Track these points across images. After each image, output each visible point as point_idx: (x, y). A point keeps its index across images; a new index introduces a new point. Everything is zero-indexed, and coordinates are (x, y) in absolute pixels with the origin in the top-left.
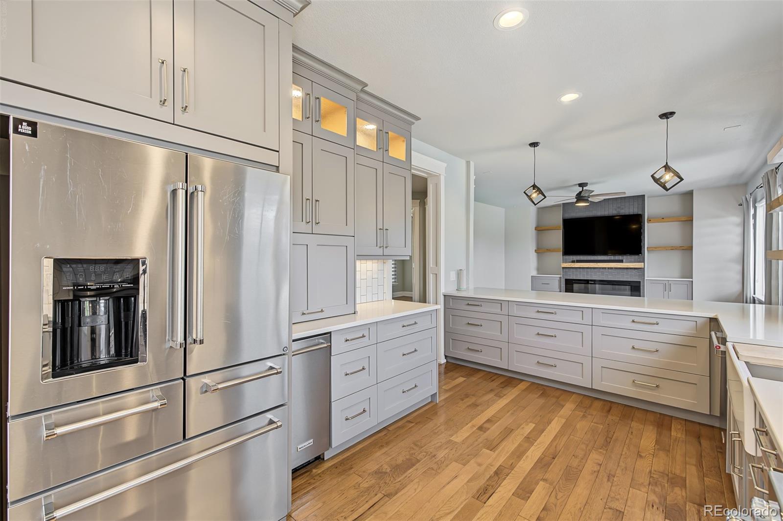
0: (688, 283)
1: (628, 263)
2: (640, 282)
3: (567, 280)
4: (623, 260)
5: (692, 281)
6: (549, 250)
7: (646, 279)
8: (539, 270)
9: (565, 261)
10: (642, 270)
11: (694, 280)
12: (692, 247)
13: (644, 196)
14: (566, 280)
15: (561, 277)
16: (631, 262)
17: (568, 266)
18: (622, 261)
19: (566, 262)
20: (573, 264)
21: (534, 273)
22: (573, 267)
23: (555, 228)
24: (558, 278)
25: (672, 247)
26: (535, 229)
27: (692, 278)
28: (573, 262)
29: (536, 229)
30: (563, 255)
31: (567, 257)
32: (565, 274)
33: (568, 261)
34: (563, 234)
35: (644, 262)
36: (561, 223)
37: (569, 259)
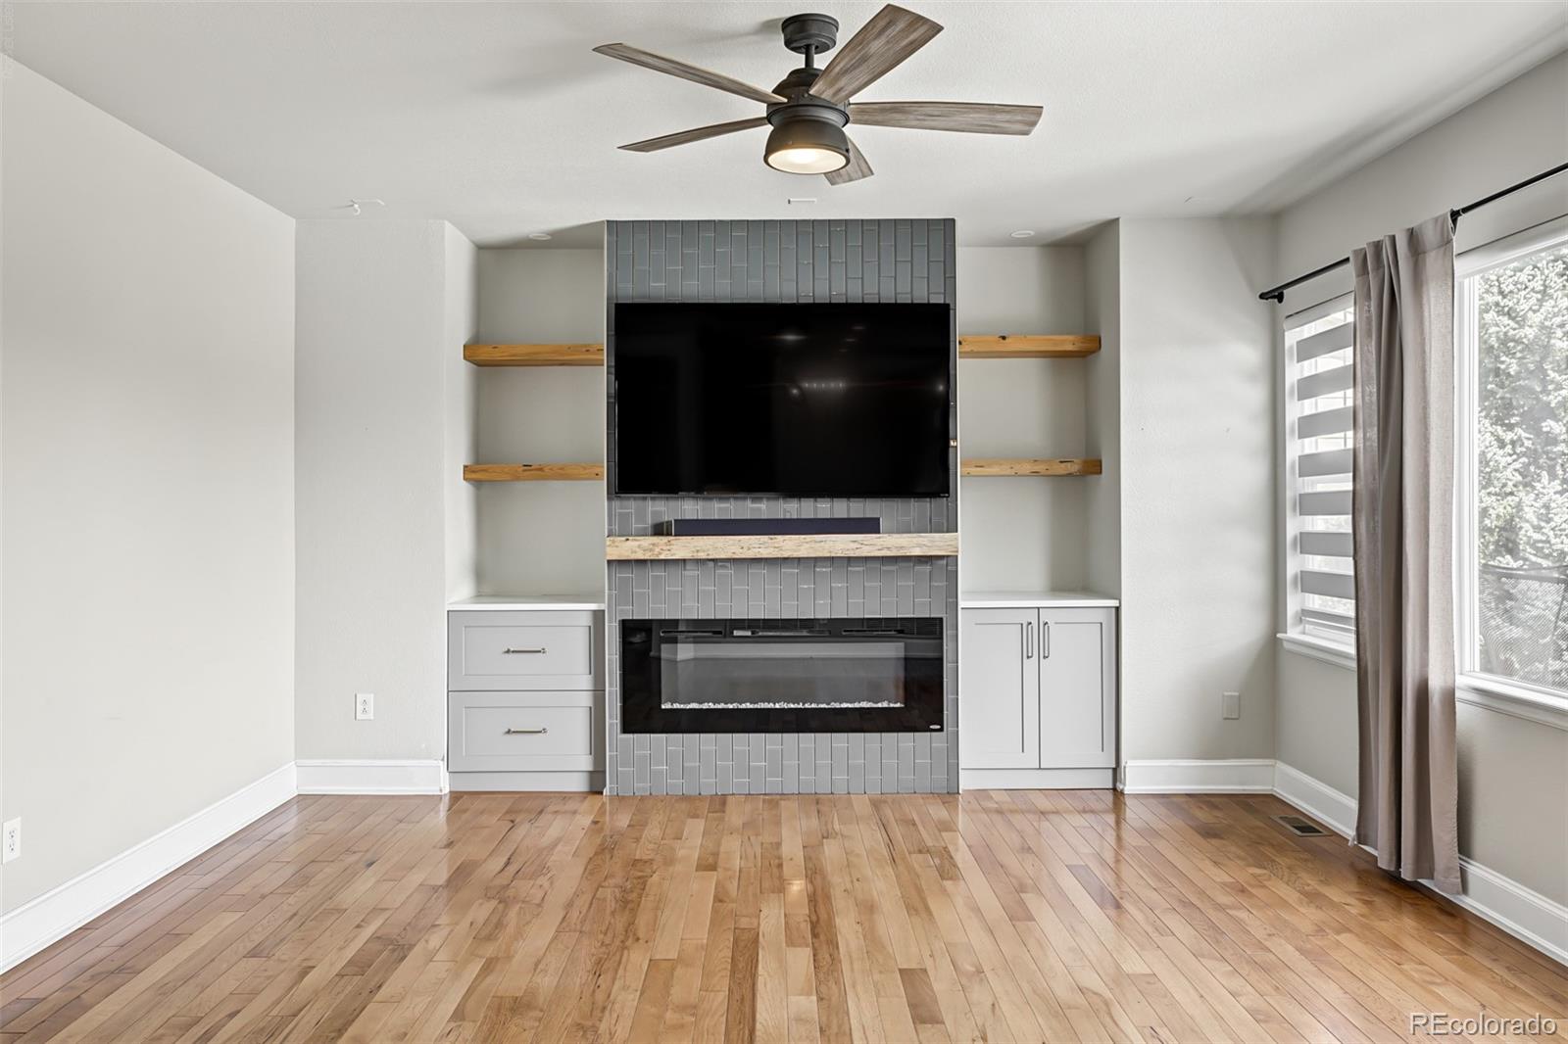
0: (1100, 616)
1: (900, 535)
2: (941, 620)
3: (628, 628)
4: (876, 523)
5: (1118, 609)
6: (536, 471)
7: (962, 604)
8: (488, 579)
9: (621, 529)
10: (944, 566)
11: (1125, 602)
13: (951, 222)
14: (626, 625)
15: (600, 612)
16: (906, 530)
17: (640, 556)
18: (870, 526)
19: (625, 533)
20: (662, 540)
21: (459, 593)
22: (661, 555)
23: (566, 358)
24: (587, 620)
26: (465, 358)
27: (1118, 596)
28: (660, 530)
29: (471, 352)
30: (609, 499)
31: (628, 507)
32: (621, 594)
33: (635, 526)
34: (615, 385)
35: (952, 528)
36: (597, 329)
37: (641, 517)
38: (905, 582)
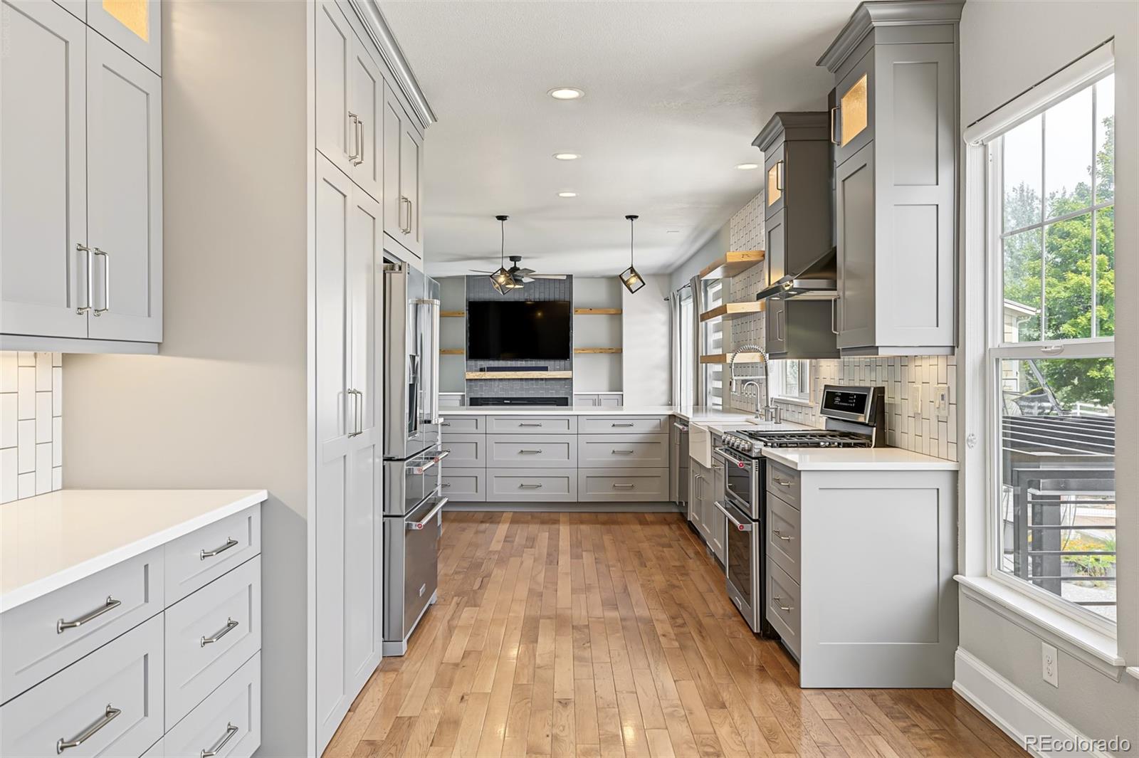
0: (618, 397)
1: (554, 371)
2: (567, 398)
4: (547, 367)
5: (622, 394)
7: (574, 393)
9: (470, 369)
10: (569, 382)
11: (625, 393)
12: (622, 350)
13: (572, 275)
14: (471, 399)
15: (463, 395)
16: (557, 370)
17: (476, 378)
18: (545, 369)
19: (471, 371)
20: (483, 373)
22: (483, 378)
24: (460, 398)
25: (601, 349)
27: (622, 391)
28: (482, 370)
30: (466, 360)
31: (472, 363)
32: (470, 389)
33: (474, 369)
34: (469, 325)
35: (571, 369)
36: (463, 307)
37: (476, 367)
38: (557, 385)
